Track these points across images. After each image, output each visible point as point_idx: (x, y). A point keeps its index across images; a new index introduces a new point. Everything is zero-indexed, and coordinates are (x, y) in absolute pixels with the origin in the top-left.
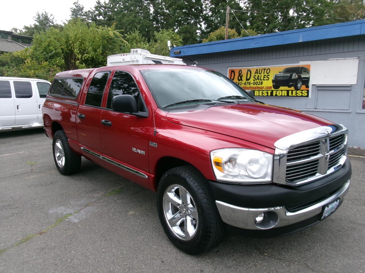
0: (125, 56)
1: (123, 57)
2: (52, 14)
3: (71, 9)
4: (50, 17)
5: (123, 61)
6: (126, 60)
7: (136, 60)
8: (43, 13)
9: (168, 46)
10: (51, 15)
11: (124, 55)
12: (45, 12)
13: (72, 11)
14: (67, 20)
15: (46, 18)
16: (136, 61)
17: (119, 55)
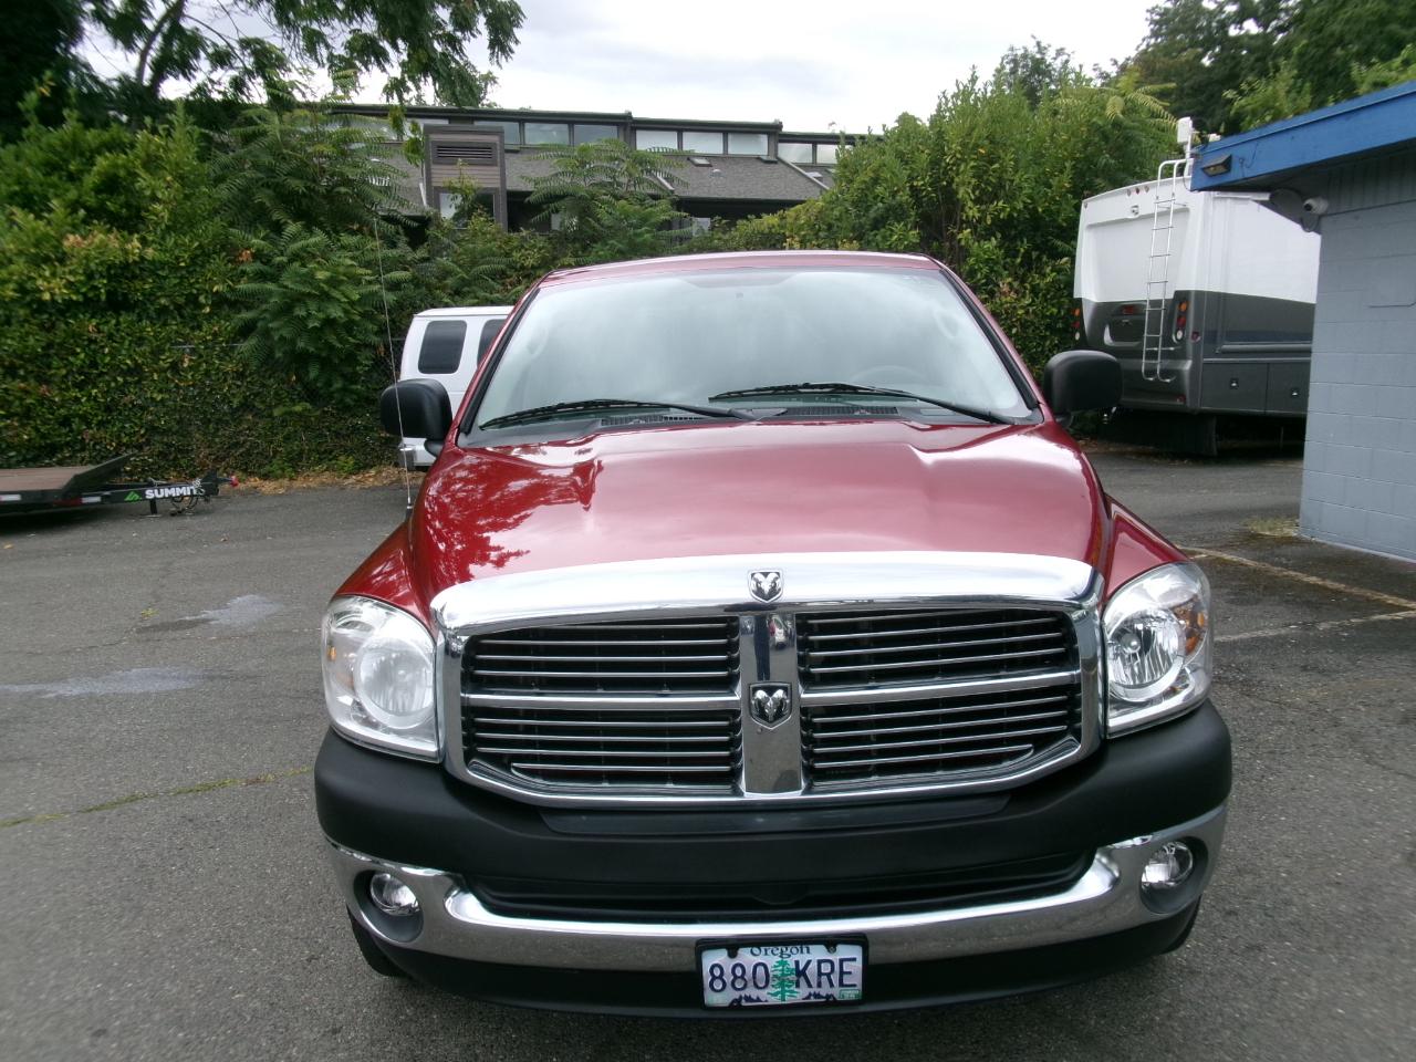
0: (1143, 192)
1: (1135, 199)
2: (1062, 49)
3: (1151, 11)
4: (1055, 59)
5: (1132, 216)
6: (1142, 212)
7: (1177, 207)
8: (1026, 51)
9: (1180, 139)
10: (1060, 52)
11: (1138, 191)
12: (1038, 44)
13: (1153, 22)
14: (1116, 63)
15: (1038, 67)
16: (1176, 212)
17: (1123, 192)
